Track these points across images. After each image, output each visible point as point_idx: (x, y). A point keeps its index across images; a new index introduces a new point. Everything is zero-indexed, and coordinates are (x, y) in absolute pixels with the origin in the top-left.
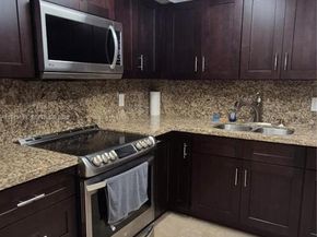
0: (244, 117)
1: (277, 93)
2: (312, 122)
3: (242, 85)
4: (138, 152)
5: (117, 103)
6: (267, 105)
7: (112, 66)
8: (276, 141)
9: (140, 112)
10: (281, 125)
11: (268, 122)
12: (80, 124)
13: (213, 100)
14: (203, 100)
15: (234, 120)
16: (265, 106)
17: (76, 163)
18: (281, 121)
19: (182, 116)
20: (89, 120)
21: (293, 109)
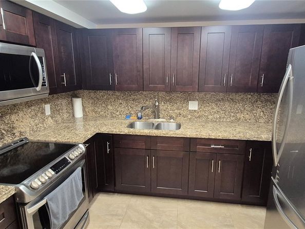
0: (148, 115)
1: (168, 98)
2: (189, 117)
3: (144, 93)
4: (72, 162)
5: (43, 113)
6: (163, 106)
7: (38, 89)
8: (172, 136)
9: (65, 116)
10: (172, 120)
11: (163, 118)
12: (8, 140)
13: (124, 104)
14: (117, 103)
15: (141, 118)
16: (161, 107)
17: (13, 192)
18: (171, 118)
19: (102, 117)
20: (17, 134)
21: (178, 109)
